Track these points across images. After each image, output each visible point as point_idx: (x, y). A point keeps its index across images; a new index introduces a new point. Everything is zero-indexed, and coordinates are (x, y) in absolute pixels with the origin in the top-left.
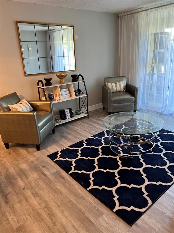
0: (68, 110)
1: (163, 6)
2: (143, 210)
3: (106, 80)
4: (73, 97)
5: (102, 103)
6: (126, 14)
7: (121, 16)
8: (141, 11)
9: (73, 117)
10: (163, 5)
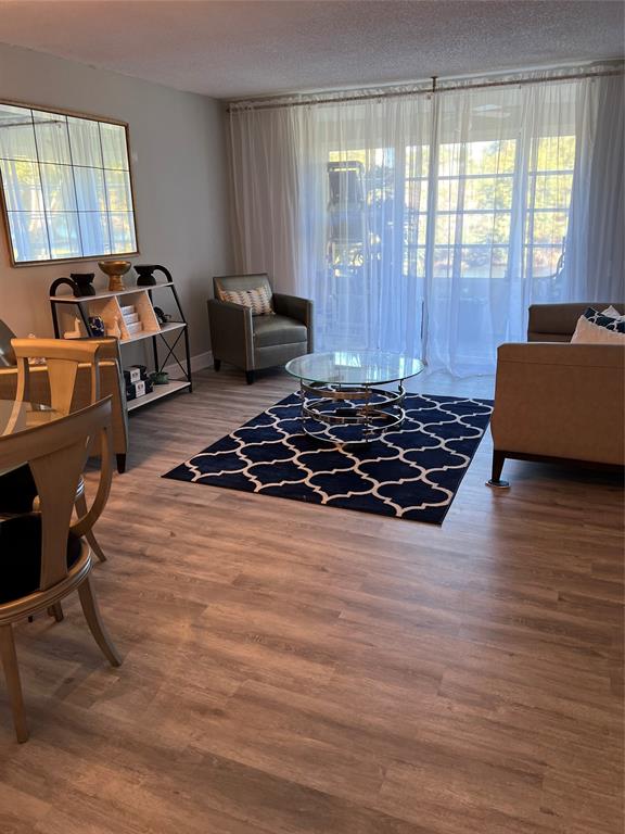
0: (138, 371)
1: (351, 99)
2: (446, 503)
3: (218, 285)
4: (148, 331)
5: (211, 352)
6: (251, 105)
7: (235, 110)
8: (294, 104)
9: (151, 391)
10: (350, 96)
